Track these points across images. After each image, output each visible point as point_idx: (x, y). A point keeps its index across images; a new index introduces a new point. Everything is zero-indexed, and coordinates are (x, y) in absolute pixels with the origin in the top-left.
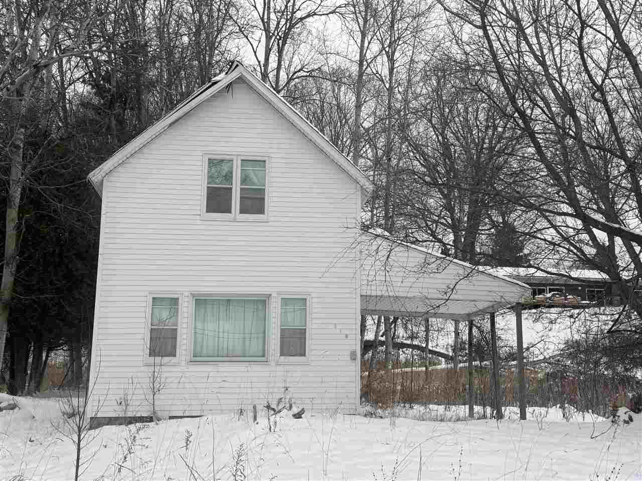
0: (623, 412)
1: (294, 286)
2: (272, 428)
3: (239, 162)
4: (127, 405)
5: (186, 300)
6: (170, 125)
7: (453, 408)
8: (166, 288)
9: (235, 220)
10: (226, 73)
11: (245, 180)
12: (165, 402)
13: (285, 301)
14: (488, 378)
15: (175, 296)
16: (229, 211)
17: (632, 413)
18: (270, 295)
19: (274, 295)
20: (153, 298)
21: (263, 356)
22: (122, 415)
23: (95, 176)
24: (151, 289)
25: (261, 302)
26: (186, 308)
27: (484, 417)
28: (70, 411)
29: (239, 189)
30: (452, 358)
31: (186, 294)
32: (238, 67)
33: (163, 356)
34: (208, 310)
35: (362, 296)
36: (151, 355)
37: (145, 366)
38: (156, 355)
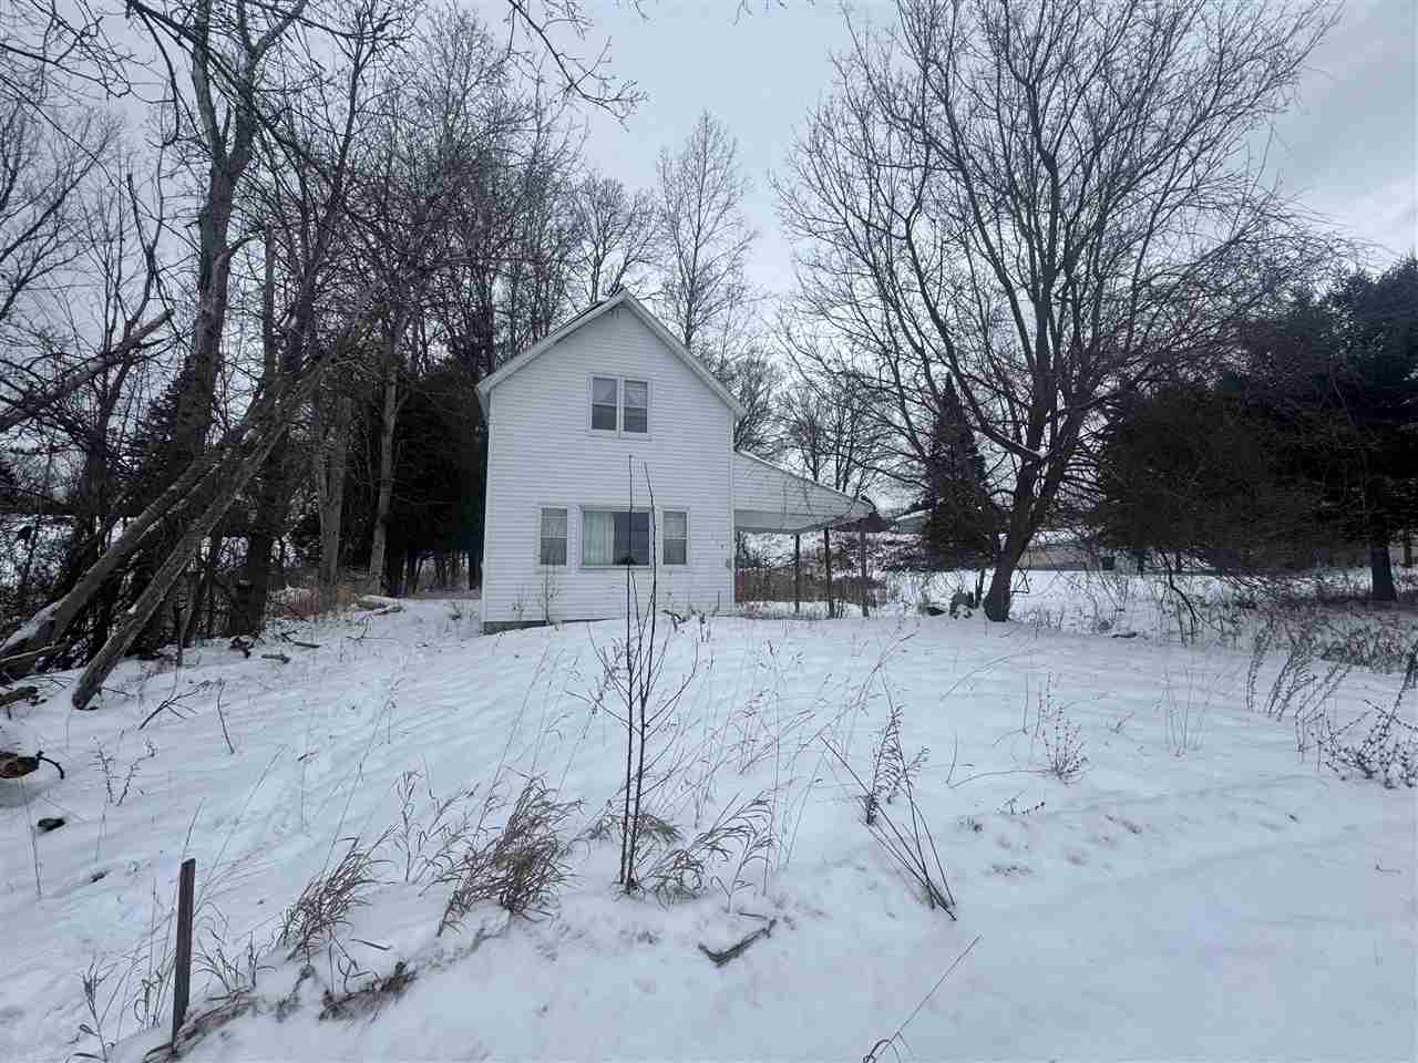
1: (674, 503)
3: (623, 383)
4: (522, 611)
5: (574, 511)
6: (558, 341)
8: (555, 500)
9: (619, 437)
11: (627, 399)
12: (558, 606)
13: (667, 514)
15: (565, 508)
16: (613, 428)
17: (970, 609)
18: (653, 509)
19: (657, 508)
20: (543, 509)
21: (648, 563)
22: (516, 620)
23: (483, 387)
24: (539, 500)
26: (574, 521)
28: (454, 612)
29: (622, 409)
31: (575, 506)
33: (554, 564)
34: (595, 521)
35: (736, 511)
36: (542, 563)
37: (538, 573)
38: (547, 563)
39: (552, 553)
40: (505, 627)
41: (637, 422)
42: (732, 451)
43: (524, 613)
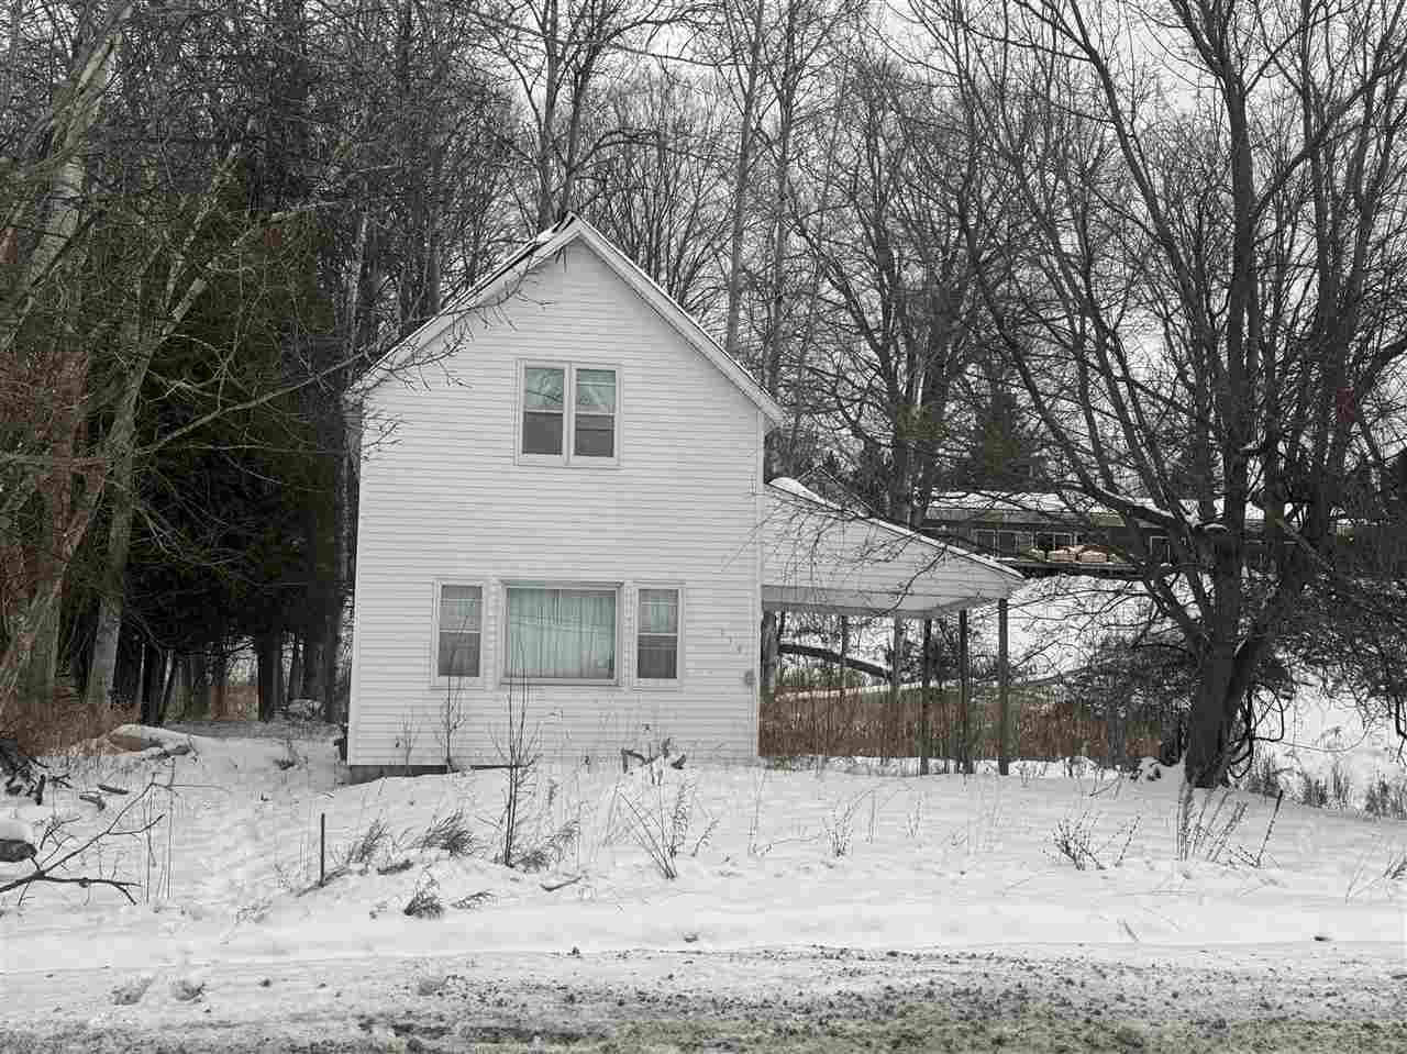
0: (1147, 764)
1: (658, 574)
2: (657, 779)
3: (574, 373)
4: (410, 749)
5: (493, 589)
7: (895, 761)
8: (463, 571)
9: (567, 466)
10: (555, 230)
11: (582, 400)
12: (466, 743)
13: (645, 594)
14: (952, 711)
15: (478, 584)
16: (558, 451)
17: (1160, 766)
18: (622, 584)
19: (628, 583)
20: (444, 587)
21: (611, 676)
22: (400, 762)
24: (438, 572)
25: (607, 595)
26: (493, 605)
27: (946, 771)
29: (573, 417)
30: (889, 677)
31: (494, 580)
32: (575, 223)
33: (461, 674)
34: (527, 605)
35: (764, 586)
36: (441, 674)
37: (434, 689)
38: (450, 675)
39: (458, 658)
40: (382, 772)
41: (597, 439)
42: (761, 485)
43: (413, 752)
